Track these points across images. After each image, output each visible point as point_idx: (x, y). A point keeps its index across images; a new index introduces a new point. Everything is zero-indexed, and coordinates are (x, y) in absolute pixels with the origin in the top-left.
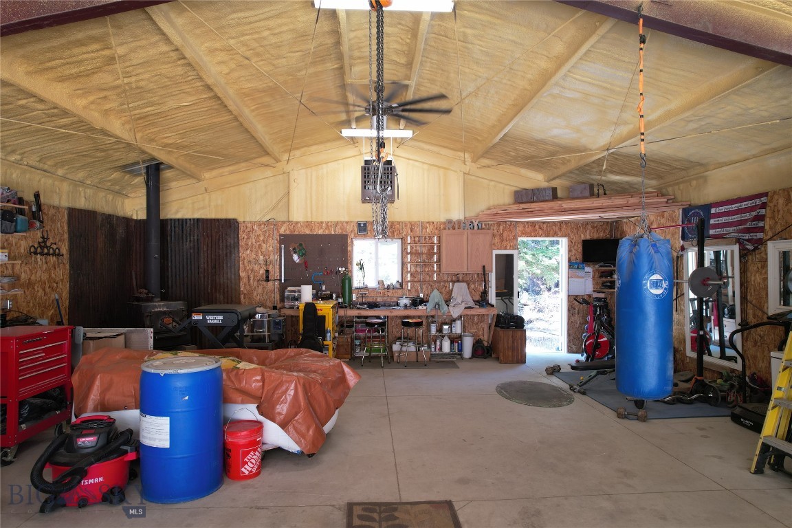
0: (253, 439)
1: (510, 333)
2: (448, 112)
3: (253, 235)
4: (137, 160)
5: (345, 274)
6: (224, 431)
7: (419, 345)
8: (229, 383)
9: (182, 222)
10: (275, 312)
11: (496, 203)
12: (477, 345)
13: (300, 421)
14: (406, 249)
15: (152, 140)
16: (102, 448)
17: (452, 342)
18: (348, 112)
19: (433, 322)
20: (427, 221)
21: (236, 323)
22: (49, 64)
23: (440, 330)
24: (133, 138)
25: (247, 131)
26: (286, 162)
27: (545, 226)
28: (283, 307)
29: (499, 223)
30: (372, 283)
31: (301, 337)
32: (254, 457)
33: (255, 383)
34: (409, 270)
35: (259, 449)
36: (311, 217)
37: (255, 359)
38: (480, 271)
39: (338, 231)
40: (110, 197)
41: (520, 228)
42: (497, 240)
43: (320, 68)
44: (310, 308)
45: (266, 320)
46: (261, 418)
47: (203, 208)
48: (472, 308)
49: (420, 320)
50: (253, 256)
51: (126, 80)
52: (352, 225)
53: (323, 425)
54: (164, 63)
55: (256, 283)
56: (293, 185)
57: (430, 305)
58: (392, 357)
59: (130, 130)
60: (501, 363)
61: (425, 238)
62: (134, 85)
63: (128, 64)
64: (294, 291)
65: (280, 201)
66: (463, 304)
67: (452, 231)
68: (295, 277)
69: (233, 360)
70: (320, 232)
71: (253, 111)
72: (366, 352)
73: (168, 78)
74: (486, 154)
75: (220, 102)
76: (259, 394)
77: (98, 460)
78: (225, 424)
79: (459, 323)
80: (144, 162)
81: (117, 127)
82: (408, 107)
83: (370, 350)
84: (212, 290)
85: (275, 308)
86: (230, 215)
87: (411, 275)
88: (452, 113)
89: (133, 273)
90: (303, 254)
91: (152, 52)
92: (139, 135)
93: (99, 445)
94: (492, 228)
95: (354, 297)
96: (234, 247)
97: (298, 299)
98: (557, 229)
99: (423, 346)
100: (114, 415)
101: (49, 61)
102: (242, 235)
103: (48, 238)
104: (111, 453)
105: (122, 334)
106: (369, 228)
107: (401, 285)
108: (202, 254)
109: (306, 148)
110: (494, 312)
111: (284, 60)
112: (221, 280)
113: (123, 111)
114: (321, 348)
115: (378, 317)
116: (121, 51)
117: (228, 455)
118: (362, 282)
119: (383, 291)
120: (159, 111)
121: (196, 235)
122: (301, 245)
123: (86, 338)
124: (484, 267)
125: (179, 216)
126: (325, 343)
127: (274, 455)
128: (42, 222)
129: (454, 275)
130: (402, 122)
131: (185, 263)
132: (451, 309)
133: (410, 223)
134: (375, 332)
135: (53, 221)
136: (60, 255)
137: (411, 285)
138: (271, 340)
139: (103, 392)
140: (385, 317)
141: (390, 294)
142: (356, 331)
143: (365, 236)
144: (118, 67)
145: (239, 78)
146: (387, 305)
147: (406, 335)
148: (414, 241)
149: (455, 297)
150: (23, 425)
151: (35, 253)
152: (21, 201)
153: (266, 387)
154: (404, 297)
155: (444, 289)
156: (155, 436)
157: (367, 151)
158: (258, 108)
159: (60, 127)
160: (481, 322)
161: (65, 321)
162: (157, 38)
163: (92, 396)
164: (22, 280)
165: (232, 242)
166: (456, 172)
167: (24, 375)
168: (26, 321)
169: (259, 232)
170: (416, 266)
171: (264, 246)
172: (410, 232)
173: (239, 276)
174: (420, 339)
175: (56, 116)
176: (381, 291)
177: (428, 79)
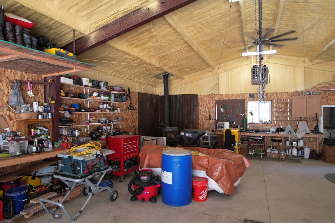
0: (204, 185)
1: (333, 148)
2: (295, 39)
3: (204, 101)
4: (160, 73)
5: (244, 117)
6: (193, 181)
7: (280, 150)
8: (194, 161)
9: (177, 96)
10: (213, 133)
12: (313, 152)
13: (224, 180)
14: (273, 105)
15: (165, 65)
16: (149, 181)
17: (298, 150)
18: (245, 45)
19: (287, 140)
20: (284, 92)
21: (197, 137)
22: (133, 42)
23: (291, 144)
24: (159, 65)
25: (201, 58)
26: (217, 69)
28: (217, 131)
29: (326, 92)
30: (257, 121)
31: (224, 144)
32: (204, 193)
33: (205, 162)
34: (275, 115)
35: (206, 190)
36: (229, 92)
37: (205, 152)
38: (314, 115)
39: (241, 98)
40: (151, 88)
42: (324, 100)
43: (232, 28)
45: (209, 136)
46: (207, 177)
47: (184, 90)
48: (310, 134)
49: (280, 139)
50: (204, 109)
51: (157, 44)
52: (247, 95)
53: (234, 183)
54: (170, 35)
55: (205, 120)
56: (220, 79)
57: (286, 132)
58: (266, 155)
59: (158, 62)
61: (283, 100)
62: (159, 45)
63: (157, 37)
64: (221, 124)
65: (215, 86)
66: (304, 132)
67: (298, 96)
68: (221, 118)
69: (196, 152)
70: (233, 98)
71: (204, 49)
72: (254, 152)
73: (171, 40)
75: (191, 47)
76: (206, 167)
77: (148, 185)
78: (193, 178)
79: (302, 141)
80: (163, 74)
81: (154, 62)
82: (274, 39)
83: (256, 151)
84: (188, 123)
85: (213, 131)
86: (195, 93)
87: (276, 117)
88: (298, 39)
89: (159, 116)
90: (225, 108)
91: (166, 31)
92: (161, 64)
94: (321, 94)
95: (248, 127)
96: (197, 106)
97: (223, 127)
99: (282, 151)
100: (153, 169)
102: (200, 101)
103: (132, 104)
104: (152, 183)
105: (155, 139)
106: (255, 96)
107: (271, 122)
108: (184, 109)
109: (226, 63)
110: (323, 136)
111: (216, 27)
112: (191, 119)
113: (156, 55)
114: (233, 149)
115: (260, 137)
116: (155, 33)
117: (194, 191)
118: (252, 120)
120: (168, 54)
121: (182, 101)
122: (224, 104)
123: (144, 140)
124: (316, 114)
125: (175, 94)
126: (235, 147)
127: (212, 193)
128: (130, 98)
129: (299, 118)
130: (271, 47)
131: (178, 112)
132: (297, 134)
133: (276, 93)
134: (258, 143)
135: (133, 97)
136: (135, 109)
137: (276, 122)
138: (211, 145)
139: (149, 161)
140: (263, 137)
141: (265, 126)
142: (249, 142)
143: (254, 100)
144: (154, 39)
145: (198, 37)
146: (264, 131)
147: (273, 146)
148: (278, 101)
149: (299, 128)
150: (125, 169)
151: (128, 109)
152: (124, 91)
153: (209, 164)
154: (273, 128)
155: (293, 124)
156: (167, 179)
157: (254, 61)
158: (206, 48)
159: (136, 64)
160: (315, 141)
161: (137, 133)
162: (167, 26)
163: (146, 162)
164: (124, 118)
165: (196, 104)
166: (300, 67)
167: (125, 152)
168: (125, 133)
169: (206, 99)
170: (279, 113)
171: (209, 105)
172: (275, 97)
173: (198, 117)
174: (280, 148)
175: (135, 60)
176: (261, 125)
177: (284, 25)
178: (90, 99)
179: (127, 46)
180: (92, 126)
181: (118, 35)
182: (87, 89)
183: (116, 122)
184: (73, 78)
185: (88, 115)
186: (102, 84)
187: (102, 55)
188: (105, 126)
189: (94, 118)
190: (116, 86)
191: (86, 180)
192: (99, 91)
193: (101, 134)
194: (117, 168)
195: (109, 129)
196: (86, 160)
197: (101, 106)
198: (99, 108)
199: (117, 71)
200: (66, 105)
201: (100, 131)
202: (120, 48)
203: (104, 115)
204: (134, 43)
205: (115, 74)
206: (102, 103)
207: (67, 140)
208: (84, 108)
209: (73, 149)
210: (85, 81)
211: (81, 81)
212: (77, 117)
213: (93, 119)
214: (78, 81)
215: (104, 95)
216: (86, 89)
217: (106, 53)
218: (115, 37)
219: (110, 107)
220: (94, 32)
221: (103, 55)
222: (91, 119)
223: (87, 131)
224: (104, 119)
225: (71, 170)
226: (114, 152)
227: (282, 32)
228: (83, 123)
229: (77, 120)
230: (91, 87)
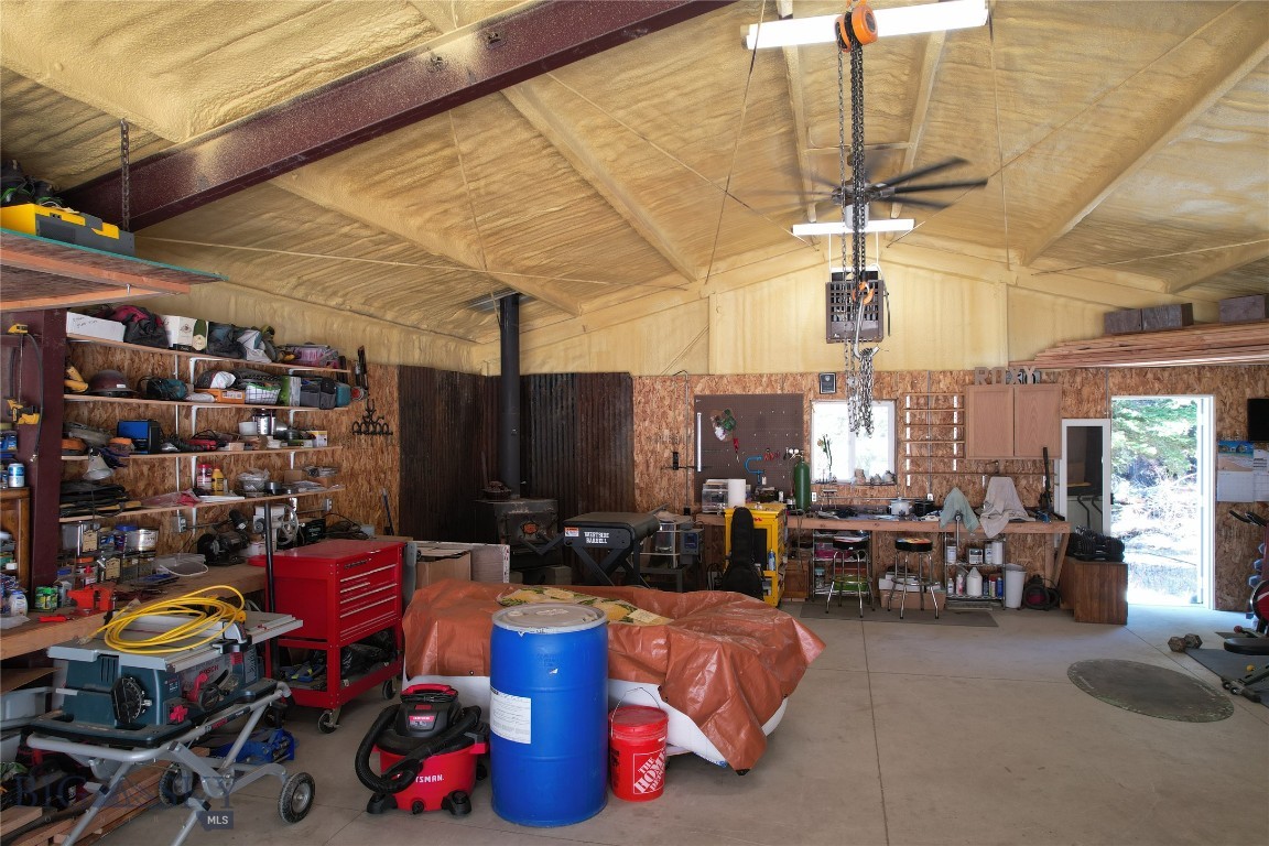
0: (653, 738)
1: (1096, 568)
2: (982, 184)
3: (654, 398)
4: (487, 291)
5: (799, 460)
6: (609, 722)
7: (925, 580)
8: (616, 646)
9: (550, 379)
10: (686, 520)
11: (1068, 335)
12: (1032, 587)
13: (725, 715)
14: (903, 417)
15: (508, 264)
16: (442, 733)
17: (985, 579)
18: (802, 193)
19: (951, 543)
20: (940, 369)
21: (628, 544)
22: (377, 178)
23: (963, 557)
24: (482, 263)
25: (643, 239)
26: (704, 281)
27: (1166, 374)
28: (700, 511)
29: (1073, 372)
30: (844, 474)
31: (727, 563)
32: (654, 767)
33: (656, 650)
34: (908, 452)
35: (661, 755)
36: (744, 367)
37: (656, 605)
38: (1038, 455)
39: (788, 389)
40: (452, 346)
41: (1113, 381)
42: (1070, 401)
43: (756, 136)
44: (742, 516)
45: (673, 532)
46: (664, 705)
47: (581, 356)
48: (1024, 522)
49: (927, 541)
50: (654, 429)
51: (472, 186)
52: (810, 378)
53: (762, 722)
54: (523, 156)
55: (658, 471)
56: (715, 317)
57: (946, 515)
58: (878, 599)
59: (479, 252)
60: (1077, 620)
61: (937, 399)
62: (482, 191)
63: (475, 162)
64: (717, 487)
65: (694, 343)
66: (1006, 514)
67: (985, 387)
68: (719, 463)
69: (624, 606)
70: (759, 391)
71: (654, 209)
72: (835, 589)
73: (529, 175)
74: (1050, 249)
75: (603, 202)
76: (661, 667)
77: (435, 751)
78: (611, 710)
79: (997, 548)
80: (495, 294)
81: (461, 250)
82: (906, 185)
83: (840, 587)
84: (592, 482)
85: (687, 512)
86: (619, 366)
87: (912, 462)
88: (987, 187)
89: (483, 454)
90: (732, 427)
91: (507, 142)
92: (489, 258)
93: (437, 728)
94: (1060, 379)
95: (814, 497)
96: (626, 416)
97: (723, 499)
98: (1192, 380)
99: (932, 584)
100: (457, 682)
101: (377, 173)
102: (637, 398)
103: (374, 411)
104: (453, 742)
105: (465, 553)
106: (839, 384)
107: (894, 477)
108: (579, 428)
109: (735, 257)
110: (1065, 529)
111: (700, 131)
112: (607, 466)
113: (468, 227)
115: (855, 533)
116: (465, 147)
117: (615, 760)
118: (827, 472)
119: (864, 488)
120: (516, 223)
121: (570, 399)
122: (727, 412)
123: (422, 558)
124: (1045, 450)
125: (546, 370)
126: (766, 573)
127: (685, 763)
128: (367, 389)
129: (990, 462)
130: (896, 207)
131: (555, 441)
132: (984, 522)
133: (911, 373)
134: (848, 556)
135: (381, 386)
136: (388, 433)
137: (911, 479)
138: (680, 566)
139: (442, 647)
140: (868, 533)
141: (874, 493)
142: (817, 554)
143: (833, 397)
144: (462, 169)
145: (632, 165)
146: (869, 511)
147: (902, 563)
148: (918, 404)
149: (991, 502)
150: (346, 681)
151: (359, 432)
152: (342, 362)
153: (673, 658)
154: (900, 498)
155: (971, 487)
156: (511, 725)
157: (835, 257)
158: (659, 206)
159: (383, 258)
160: (1040, 546)
161: (395, 528)
162: (514, 122)
163: (428, 653)
164: (344, 470)
165: (623, 408)
166: (992, 283)
167: (346, 612)
168: (347, 531)
169: (663, 393)
170: (920, 447)
171: (671, 413)
172: (909, 389)
173: (633, 461)
174: (926, 571)
175: (385, 242)
176: (860, 488)
177: (940, 136)
178: (200, 401)
179: (353, 193)
180: (210, 509)
181: (314, 155)
182: (188, 358)
183: (309, 487)
184: (123, 315)
185: (190, 466)
186: (250, 340)
187: (252, 222)
188: (262, 504)
189: (217, 474)
190: (309, 344)
191: (177, 749)
192: (236, 365)
193: (247, 538)
194: (314, 677)
195: (280, 519)
196: (178, 668)
197: (247, 427)
198: (236, 436)
199: (314, 284)
200: (93, 425)
201: (242, 526)
202: (323, 199)
203: (260, 463)
204: (384, 181)
205: (307, 295)
206: (248, 415)
207: (96, 571)
208: (174, 439)
209: (122, 619)
210: (177, 329)
211: (160, 331)
212: (142, 474)
213: (213, 480)
214: (145, 326)
215: (261, 385)
216: (183, 359)
217: (267, 215)
218: (303, 164)
219: (282, 429)
220: (213, 137)
221: (256, 223)
222: (204, 481)
223: (188, 528)
224: (256, 479)
225: (110, 714)
226: (299, 624)
227: (933, 158)
228: (170, 500)
229: (141, 485)
230: (202, 352)
